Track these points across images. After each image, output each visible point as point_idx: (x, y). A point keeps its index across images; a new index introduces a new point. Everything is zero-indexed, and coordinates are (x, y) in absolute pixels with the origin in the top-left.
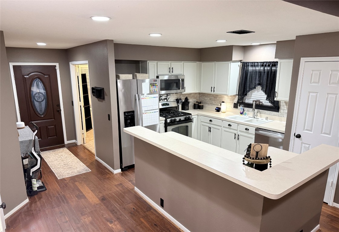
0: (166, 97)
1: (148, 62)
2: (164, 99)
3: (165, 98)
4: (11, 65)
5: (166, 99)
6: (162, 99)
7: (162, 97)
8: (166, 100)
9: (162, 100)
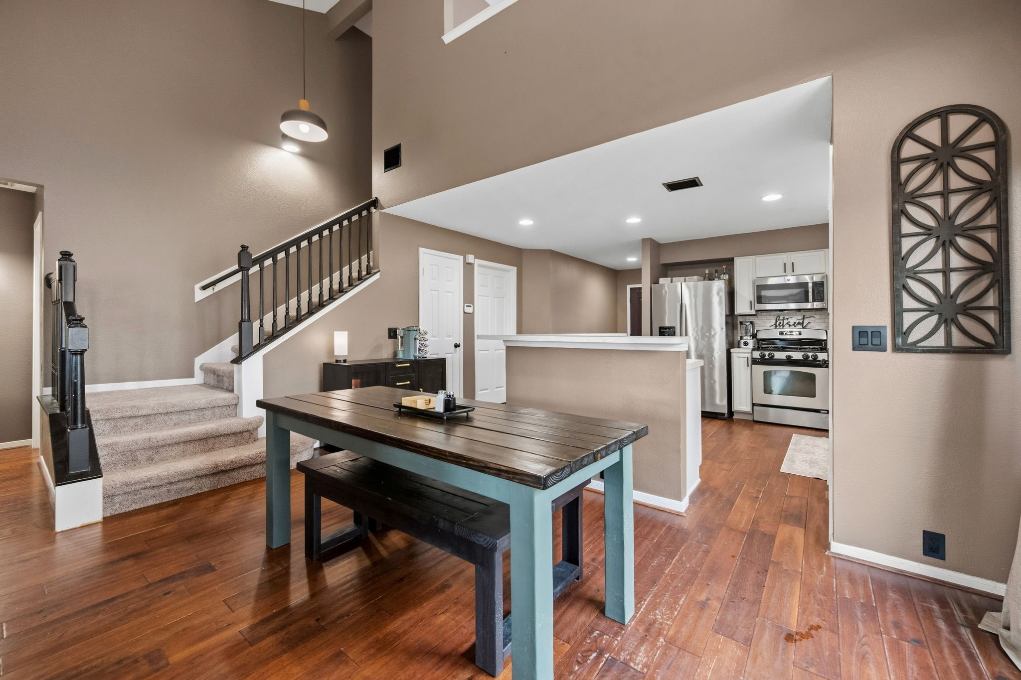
0: (801, 321)
1: (735, 258)
2: (795, 323)
3: (797, 321)
4: (629, 287)
5: (799, 323)
6: (787, 323)
7: (787, 319)
8: (800, 327)
9: (790, 325)
